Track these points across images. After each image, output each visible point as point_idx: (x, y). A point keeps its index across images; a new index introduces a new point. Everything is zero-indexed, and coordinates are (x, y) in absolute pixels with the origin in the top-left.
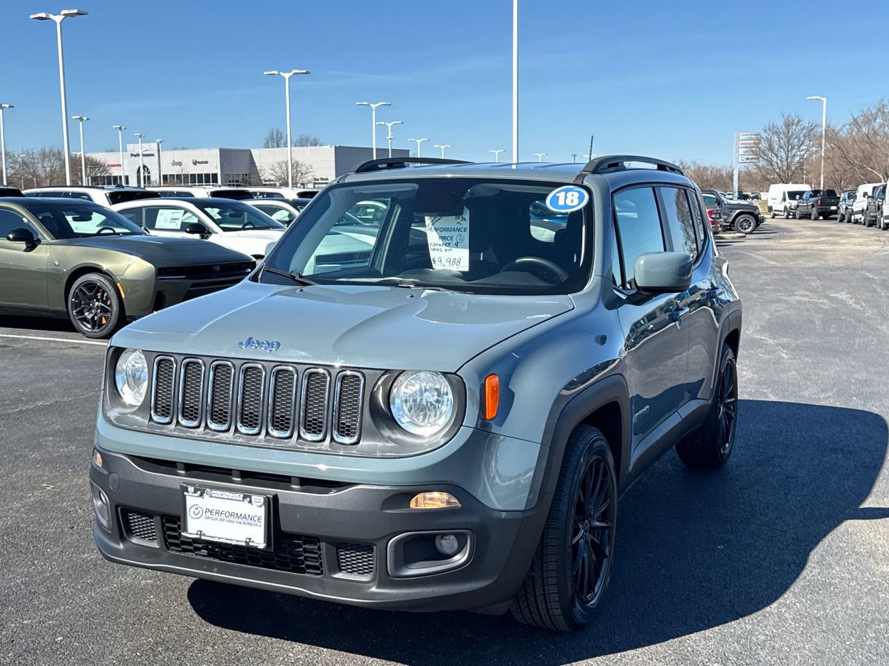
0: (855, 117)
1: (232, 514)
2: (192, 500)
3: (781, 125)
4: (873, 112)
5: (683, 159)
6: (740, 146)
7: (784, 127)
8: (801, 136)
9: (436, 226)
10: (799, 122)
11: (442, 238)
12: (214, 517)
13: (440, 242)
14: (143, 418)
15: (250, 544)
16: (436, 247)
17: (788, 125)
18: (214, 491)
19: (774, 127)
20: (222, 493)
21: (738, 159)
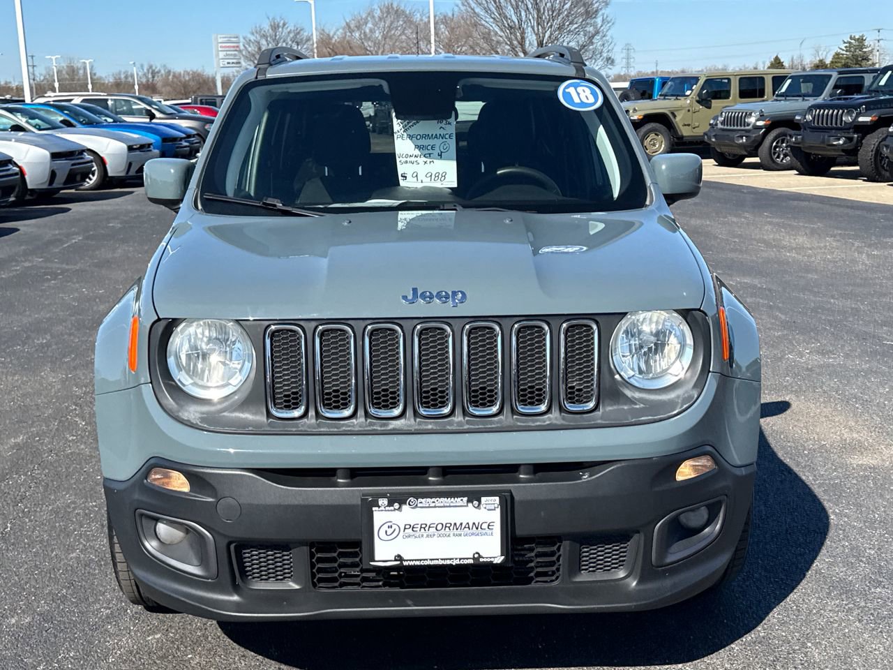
0: (348, 21)
1: (445, 526)
2: (381, 516)
3: (268, 28)
4: (364, 17)
5: (152, 63)
6: (220, 49)
7: (270, 30)
8: (289, 39)
9: (409, 132)
10: (284, 25)
11: (418, 147)
12: (417, 534)
13: (417, 152)
14: (255, 414)
15: (481, 560)
16: (409, 159)
17: (275, 27)
18: (420, 500)
19: (261, 29)
20: (433, 500)
21: (219, 65)
